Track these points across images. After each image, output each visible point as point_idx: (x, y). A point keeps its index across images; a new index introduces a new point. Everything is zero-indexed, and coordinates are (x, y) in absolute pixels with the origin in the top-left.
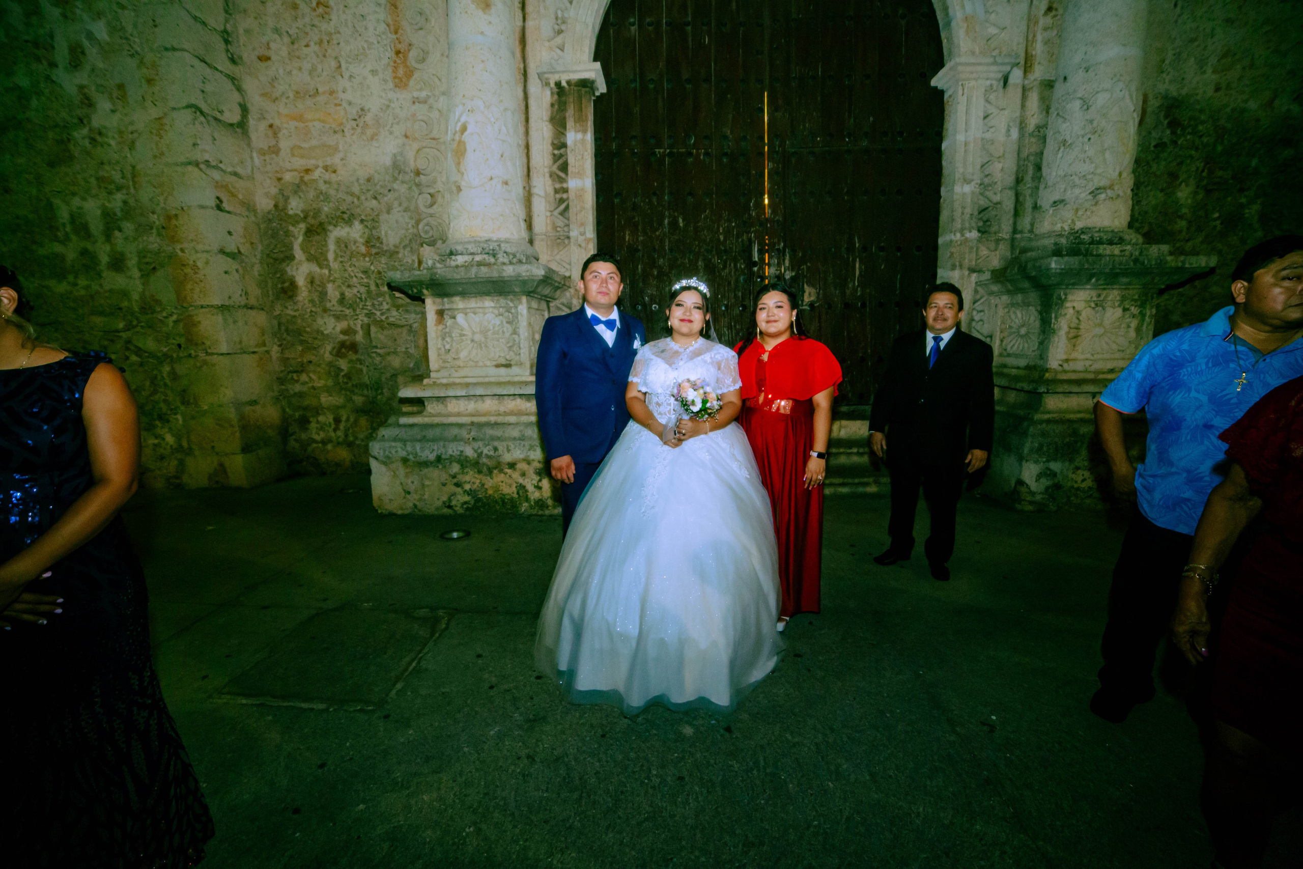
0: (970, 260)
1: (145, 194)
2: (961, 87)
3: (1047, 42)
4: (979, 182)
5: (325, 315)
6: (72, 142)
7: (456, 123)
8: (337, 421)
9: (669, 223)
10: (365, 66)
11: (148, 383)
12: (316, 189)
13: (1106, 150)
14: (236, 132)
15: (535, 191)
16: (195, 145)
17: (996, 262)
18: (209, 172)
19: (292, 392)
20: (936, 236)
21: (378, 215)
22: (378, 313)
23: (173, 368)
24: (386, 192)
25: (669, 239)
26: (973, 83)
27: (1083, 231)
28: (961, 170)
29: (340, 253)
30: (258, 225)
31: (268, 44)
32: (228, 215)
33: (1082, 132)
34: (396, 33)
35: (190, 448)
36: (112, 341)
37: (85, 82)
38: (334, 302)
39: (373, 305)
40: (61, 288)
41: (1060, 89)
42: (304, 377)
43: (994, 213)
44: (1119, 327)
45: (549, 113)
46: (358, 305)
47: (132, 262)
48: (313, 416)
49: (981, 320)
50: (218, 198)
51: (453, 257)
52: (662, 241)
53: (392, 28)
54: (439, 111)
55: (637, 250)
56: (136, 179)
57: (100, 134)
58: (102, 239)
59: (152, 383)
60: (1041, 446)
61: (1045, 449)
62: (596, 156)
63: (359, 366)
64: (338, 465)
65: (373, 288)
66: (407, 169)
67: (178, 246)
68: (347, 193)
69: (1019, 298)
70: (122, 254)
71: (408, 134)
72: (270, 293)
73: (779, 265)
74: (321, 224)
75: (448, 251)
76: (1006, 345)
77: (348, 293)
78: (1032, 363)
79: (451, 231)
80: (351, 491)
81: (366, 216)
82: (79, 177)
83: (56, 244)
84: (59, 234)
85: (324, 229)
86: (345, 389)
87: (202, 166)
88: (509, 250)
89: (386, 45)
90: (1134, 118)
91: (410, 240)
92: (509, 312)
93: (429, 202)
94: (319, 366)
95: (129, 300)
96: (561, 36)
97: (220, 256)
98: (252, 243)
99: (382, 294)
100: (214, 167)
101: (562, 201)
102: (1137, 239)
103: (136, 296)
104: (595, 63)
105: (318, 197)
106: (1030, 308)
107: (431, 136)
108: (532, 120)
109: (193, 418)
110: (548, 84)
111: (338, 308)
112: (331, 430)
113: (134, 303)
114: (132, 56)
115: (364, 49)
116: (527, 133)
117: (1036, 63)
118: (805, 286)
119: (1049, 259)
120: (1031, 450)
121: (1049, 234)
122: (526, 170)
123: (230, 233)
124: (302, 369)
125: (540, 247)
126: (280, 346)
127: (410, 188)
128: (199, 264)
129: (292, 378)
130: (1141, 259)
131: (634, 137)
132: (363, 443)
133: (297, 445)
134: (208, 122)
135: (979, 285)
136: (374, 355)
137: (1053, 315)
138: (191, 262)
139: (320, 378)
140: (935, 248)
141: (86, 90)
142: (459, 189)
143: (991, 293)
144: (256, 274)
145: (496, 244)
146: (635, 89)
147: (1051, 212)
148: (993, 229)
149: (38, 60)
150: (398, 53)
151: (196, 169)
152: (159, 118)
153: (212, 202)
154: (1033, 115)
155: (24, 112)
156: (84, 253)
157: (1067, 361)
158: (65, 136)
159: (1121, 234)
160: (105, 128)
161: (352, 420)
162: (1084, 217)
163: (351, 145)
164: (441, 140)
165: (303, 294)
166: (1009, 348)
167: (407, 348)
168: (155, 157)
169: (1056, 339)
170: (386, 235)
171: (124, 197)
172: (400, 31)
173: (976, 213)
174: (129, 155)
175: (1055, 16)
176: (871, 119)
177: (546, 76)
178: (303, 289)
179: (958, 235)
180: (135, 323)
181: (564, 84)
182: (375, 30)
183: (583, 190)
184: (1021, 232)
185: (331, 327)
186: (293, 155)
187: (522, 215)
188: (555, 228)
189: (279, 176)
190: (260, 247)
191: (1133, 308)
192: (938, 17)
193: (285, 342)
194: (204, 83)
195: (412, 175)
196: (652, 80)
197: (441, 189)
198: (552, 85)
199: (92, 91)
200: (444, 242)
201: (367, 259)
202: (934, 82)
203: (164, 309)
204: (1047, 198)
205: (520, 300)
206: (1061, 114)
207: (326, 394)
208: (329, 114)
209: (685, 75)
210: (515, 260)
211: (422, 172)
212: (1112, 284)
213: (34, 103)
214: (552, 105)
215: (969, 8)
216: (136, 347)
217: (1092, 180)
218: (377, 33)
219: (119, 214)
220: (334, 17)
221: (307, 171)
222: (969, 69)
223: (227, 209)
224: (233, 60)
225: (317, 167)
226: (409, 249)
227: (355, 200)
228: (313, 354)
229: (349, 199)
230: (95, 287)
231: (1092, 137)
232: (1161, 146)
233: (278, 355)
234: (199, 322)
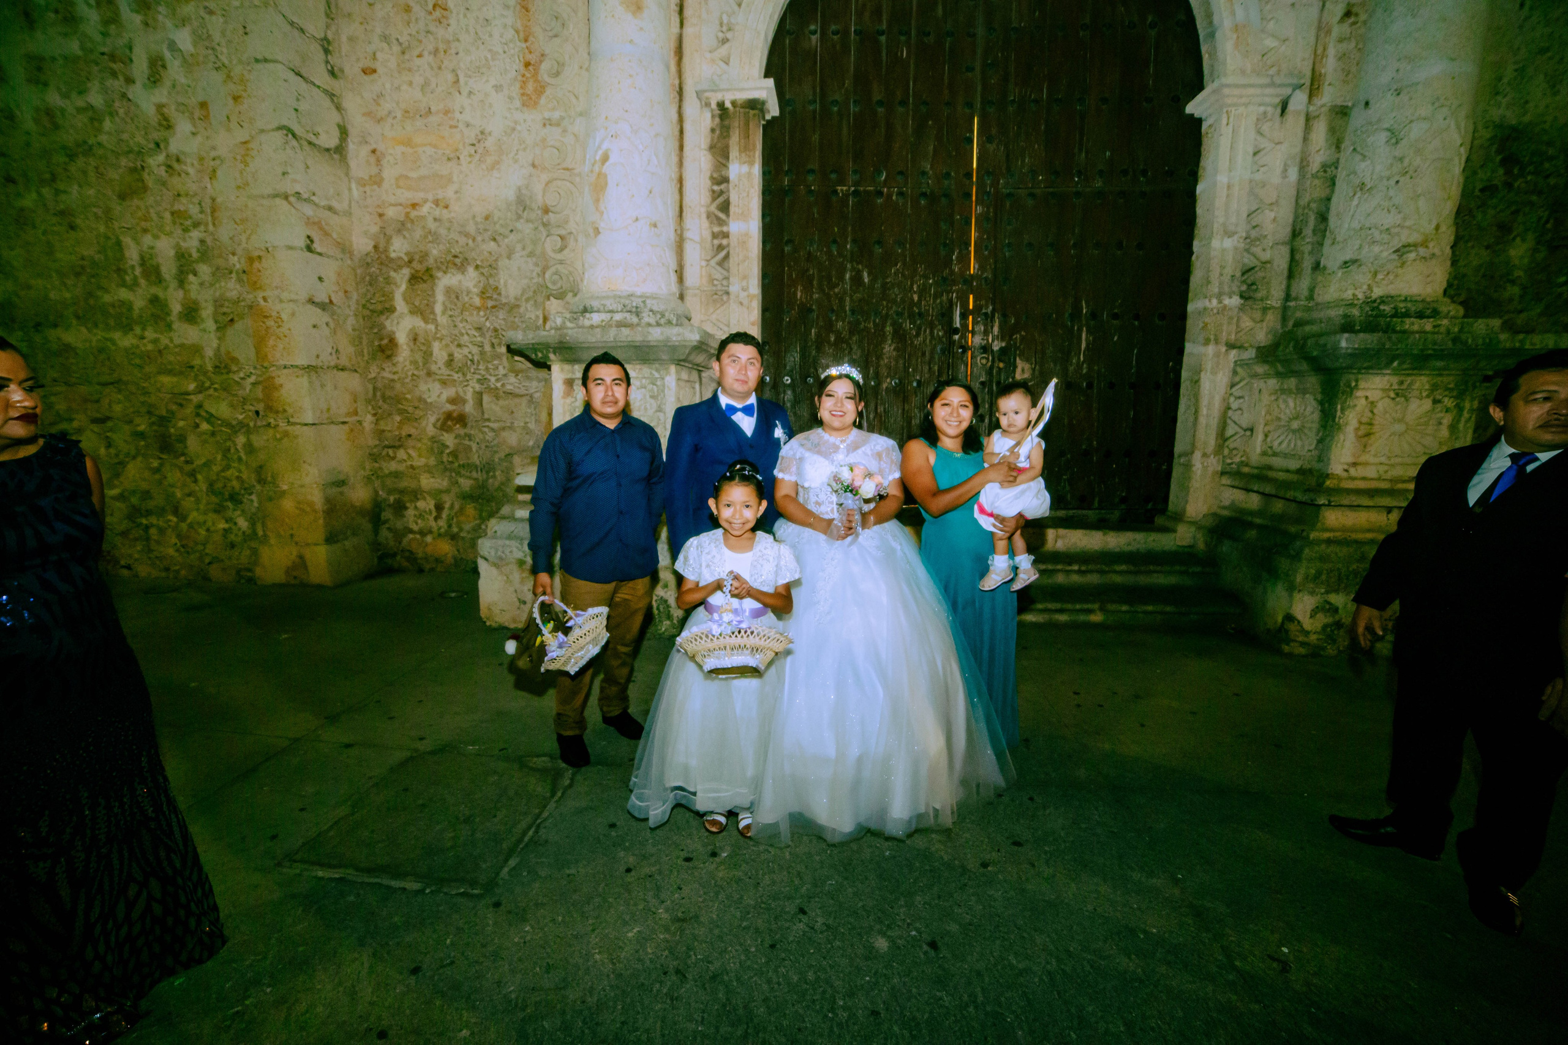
0: (1228, 332)
1: (224, 233)
2: (1225, 116)
3: (1342, 57)
4: (1244, 235)
5: (430, 379)
6: (147, 170)
7: (596, 151)
8: (439, 508)
9: (851, 278)
10: (487, 81)
11: (219, 457)
12: (424, 227)
13: (1419, 196)
14: (333, 159)
15: (688, 234)
16: (284, 174)
17: (1262, 337)
18: (298, 205)
19: (387, 472)
20: (1185, 302)
21: (496, 260)
22: (493, 379)
23: (248, 439)
24: (507, 232)
25: (851, 297)
26: (1241, 109)
27: (1383, 300)
28: (1221, 220)
29: (449, 306)
30: (354, 269)
31: (374, 54)
32: (318, 258)
33: (1388, 173)
34: (526, 41)
35: (265, 535)
36: (181, 405)
37: (164, 100)
38: (441, 364)
39: (487, 369)
40: (126, 341)
41: (1358, 118)
42: (401, 454)
43: (1261, 274)
44: (1426, 424)
45: (708, 140)
46: (469, 368)
47: (207, 312)
48: (411, 501)
49: (1240, 409)
50: (309, 237)
51: (587, 315)
52: (841, 300)
53: (522, 35)
54: (575, 135)
55: (810, 310)
56: (216, 214)
57: (178, 160)
58: (173, 284)
59: (224, 456)
60: (1319, 574)
61: (1324, 577)
62: (764, 193)
63: (467, 442)
64: (438, 560)
65: (488, 348)
66: (534, 206)
67: (260, 294)
68: (460, 232)
69: (1292, 382)
70: (196, 303)
71: (536, 163)
72: (365, 351)
73: (986, 333)
74: (428, 270)
75: (581, 308)
76: (1271, 442)
77: (458, 355)
78: (1307, 466)
79: (585, 282)
80: (453, 595)
81: (482, 261)
82: (151, 211)
83: (124, 289)
84: (127, 278)
85: (431, 276)
86: (451, 470)
87: (292, 199)
88: (655, 308)
89: (513, 55)
90: (1460, 155)
91: (535, 292)
92: (654, 384)
93: (558, 246)
94: (419, 440)
95: (202, 357)
96: (727, 45)
97: (309, 306)
98: (346, 292)
99: (498, 356)
100: (305, 200)
101: (720, 248)
102: (1457, 311)
103: (209, 353)
104: (767, 80)
105: (426, 237)
106: (1307, 396)
107: (565, 165)
108: (686, 149)
109: (270, 499)
110: (708, 105)
111: (445, 371)
112: (431, 518)
113: (207, 361)
114: (217, 69)
115: (486, 59)
116: (681, 164)
117: (1327, 83)
118: (1018, 360)
119: (1338, 336)
120: (1307, 577)
121: (1337, 303)
122: (677, 209)
123: (320, 279)
124: (399, 444)
125: (693, 304)
126: (375, 415)
127: (536, 228)
128: (284, 316)
129: (388, 455)
130: (1463, 337)
131: (812, 171)
132: (469, 536)
133: (390, 535)
134: (301, 146)
135: (1241, 366)
136: (486, 430)
137: (1339, 407)
138: (274, 314)
139: (420, 456)
140: (1183, 316)
141: (165, 110)
142: (597, 231)
143: (1255, 376)
144: (350, 330)
145: (640, 300)
146: (815, 111)
147: (1340, 274)
148: (1259, 295)
149: (114, 74)
150: (527, 65)
151: (284, 202)
152: (245, 143)
153: (302, 242)
154: (1318, 151)
155: (96, 136)
156: (155, 300)
157: (1355, 464)
158: (139, 164)
159: (1435, 305)
160: (184, 153)
161: (457, 506)
162: (1385, 282)
163: (466, 176)
164: (576, 171)
165: (404, 354)
166: (1276, 444)
167: (526, 423)
168: (239, 187)
169: (1342, 437)
170: (506, 285)
171: (201, 235)
172: (531, 39)
173: (1238, 274)
174: (209, 186)
175: (1354, 23)
176: (1108, 154)
177: (707, 94)
178: (405, 347)
179: (1215, 302)
180: (207, 384)
181: (728, 105)
182: (501, 37)
183: (746, 234)
184: (1296, 299)
185: (436, 394)
186: (398, 187)
187: (673, 265)
188: (711, 280)
189: (380, 211)
190: (355, 296)
191: (1446, 400)
192: (1198, 26)
193: (380, 411)
194: (298, 100)
195: (539, 212)
196: (836, 101)
197: (574, 231)
198: (714, 106)
199: (171, 111)
200: (575, 295)
201: (482, 313)
202: (1191, 108)
203: (240, 369)
204: (1332, 257)
205: (667, 369)
206: (1359, 149)
207: (428, 475)
208: (443, 138)
209: (877, 96)
210: (662, 321)
211: (552, 209)
212: (1420, 368)
213: (107, 124)
214: (713, 130)
215: (1240, 14)
216: (207, 412)
217: (1398, 234)
218: (504, 41)
219: (195, 255)
220: (453, 22)
221: (414, 206)
222: (1236, 92)
223: (319, 250)
224: (332, 73)
225: (426, 201)
226: (532, 302)
227: (470, 242)
228: (414, 427)
229: (463, 240)
230: (164, 341)
231: (1402, 180)
232: (1489, 189)
233: (373, 426)
234: (281, 386)
